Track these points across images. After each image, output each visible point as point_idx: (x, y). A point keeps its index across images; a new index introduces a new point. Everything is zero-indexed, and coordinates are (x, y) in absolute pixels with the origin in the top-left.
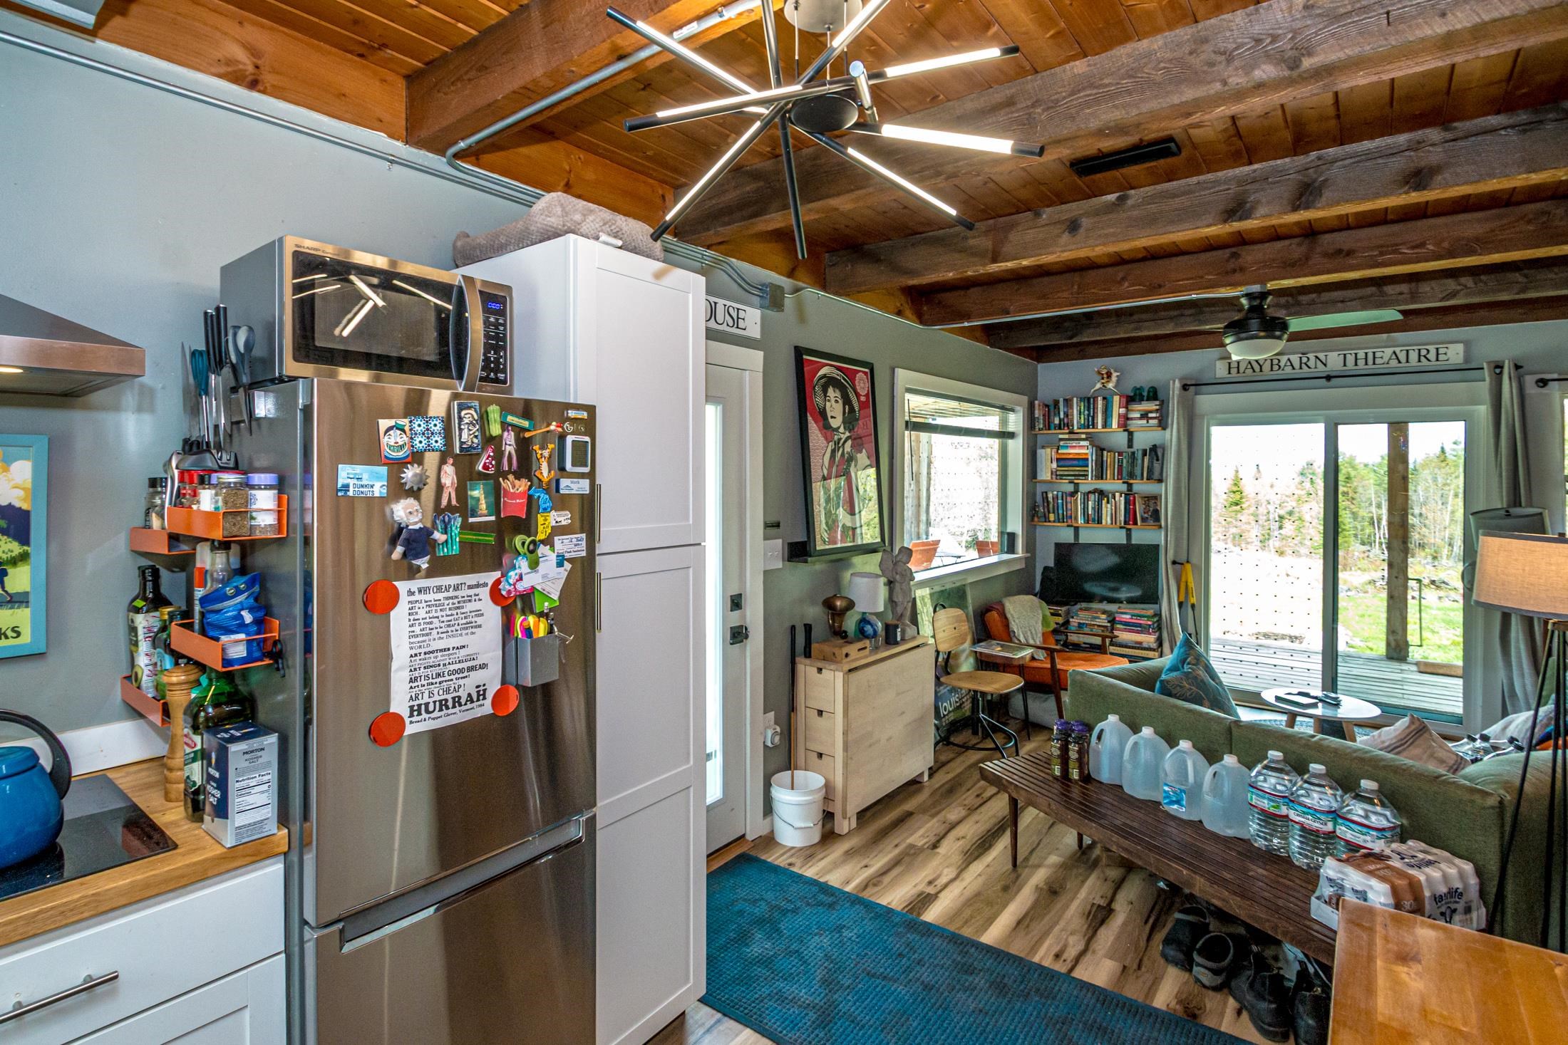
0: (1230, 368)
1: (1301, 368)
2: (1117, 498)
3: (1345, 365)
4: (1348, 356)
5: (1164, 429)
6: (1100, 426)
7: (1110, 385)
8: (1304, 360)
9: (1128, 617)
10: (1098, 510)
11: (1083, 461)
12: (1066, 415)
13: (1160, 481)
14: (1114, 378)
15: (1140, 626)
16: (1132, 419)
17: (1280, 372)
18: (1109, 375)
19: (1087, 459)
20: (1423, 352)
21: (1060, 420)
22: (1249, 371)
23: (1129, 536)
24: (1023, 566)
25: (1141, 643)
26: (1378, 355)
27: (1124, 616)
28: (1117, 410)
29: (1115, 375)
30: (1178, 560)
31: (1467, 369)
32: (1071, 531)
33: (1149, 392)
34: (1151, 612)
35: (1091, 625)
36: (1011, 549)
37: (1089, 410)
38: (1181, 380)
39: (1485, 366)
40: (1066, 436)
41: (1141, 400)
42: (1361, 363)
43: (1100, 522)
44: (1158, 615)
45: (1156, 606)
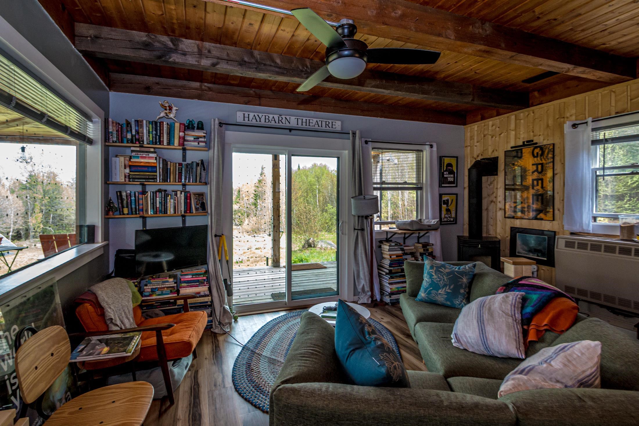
0: (244, 117)
1: (279, 123)
2: (178, 195)
3: (298, 124)
4: (299, 120)
5: (209, 149)
6: (165, 143)
7: (172, 116)
8: (280, 119)
9: (190, 277)
10: (164, 204)
11: (153, 168)
12: (137, 132)
13: (206, 184)
14: (174, 111)
15: (198, 281)
16: (187, 141)
17: (269, 123)
18: (171, 109)
19: (156, 167)
20: (327, 123)
21: (132, 136)
22: (254, 121)
23: (184, 222)
24: (102, 252)
25: (199, 293)
26: (311, 121)
27: (187, 277)
28: (177, 134)
29: (174, 108)
30: (218, 234)
31: (343, 133)
32: (141, 220)
33: (198, 124)
34: (203, 270)
35: (161, 288)
36: (92, 239)
37: (156, 130)
38: (218, 119)
39: (351, 132)
40: (138, 149)
41: (193, 129)
42: (304, 124)
43: (165, 212)
44: (207, 272)
45: (206, 266)
